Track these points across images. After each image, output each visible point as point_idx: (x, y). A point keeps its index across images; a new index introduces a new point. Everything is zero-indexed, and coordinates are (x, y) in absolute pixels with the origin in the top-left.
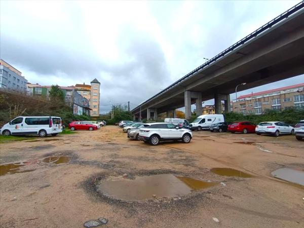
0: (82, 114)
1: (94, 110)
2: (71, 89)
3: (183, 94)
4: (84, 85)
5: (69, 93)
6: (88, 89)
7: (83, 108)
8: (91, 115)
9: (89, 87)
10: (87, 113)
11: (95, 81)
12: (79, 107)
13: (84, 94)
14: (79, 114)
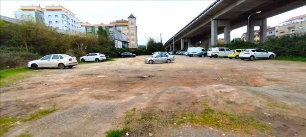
0: (122, 47)
1: (132, 43)
2: (112, 25)
3: (210, 24)
4: (123, 21)
5: (111, 29)
6: (126, 24)
7: (122, 42)
8: (130, 47)
9: (127, 22)
10: (126, 46)
11: (132, 17)
12: (118, 41)
13: (124, 29)
14: (119, 47)
